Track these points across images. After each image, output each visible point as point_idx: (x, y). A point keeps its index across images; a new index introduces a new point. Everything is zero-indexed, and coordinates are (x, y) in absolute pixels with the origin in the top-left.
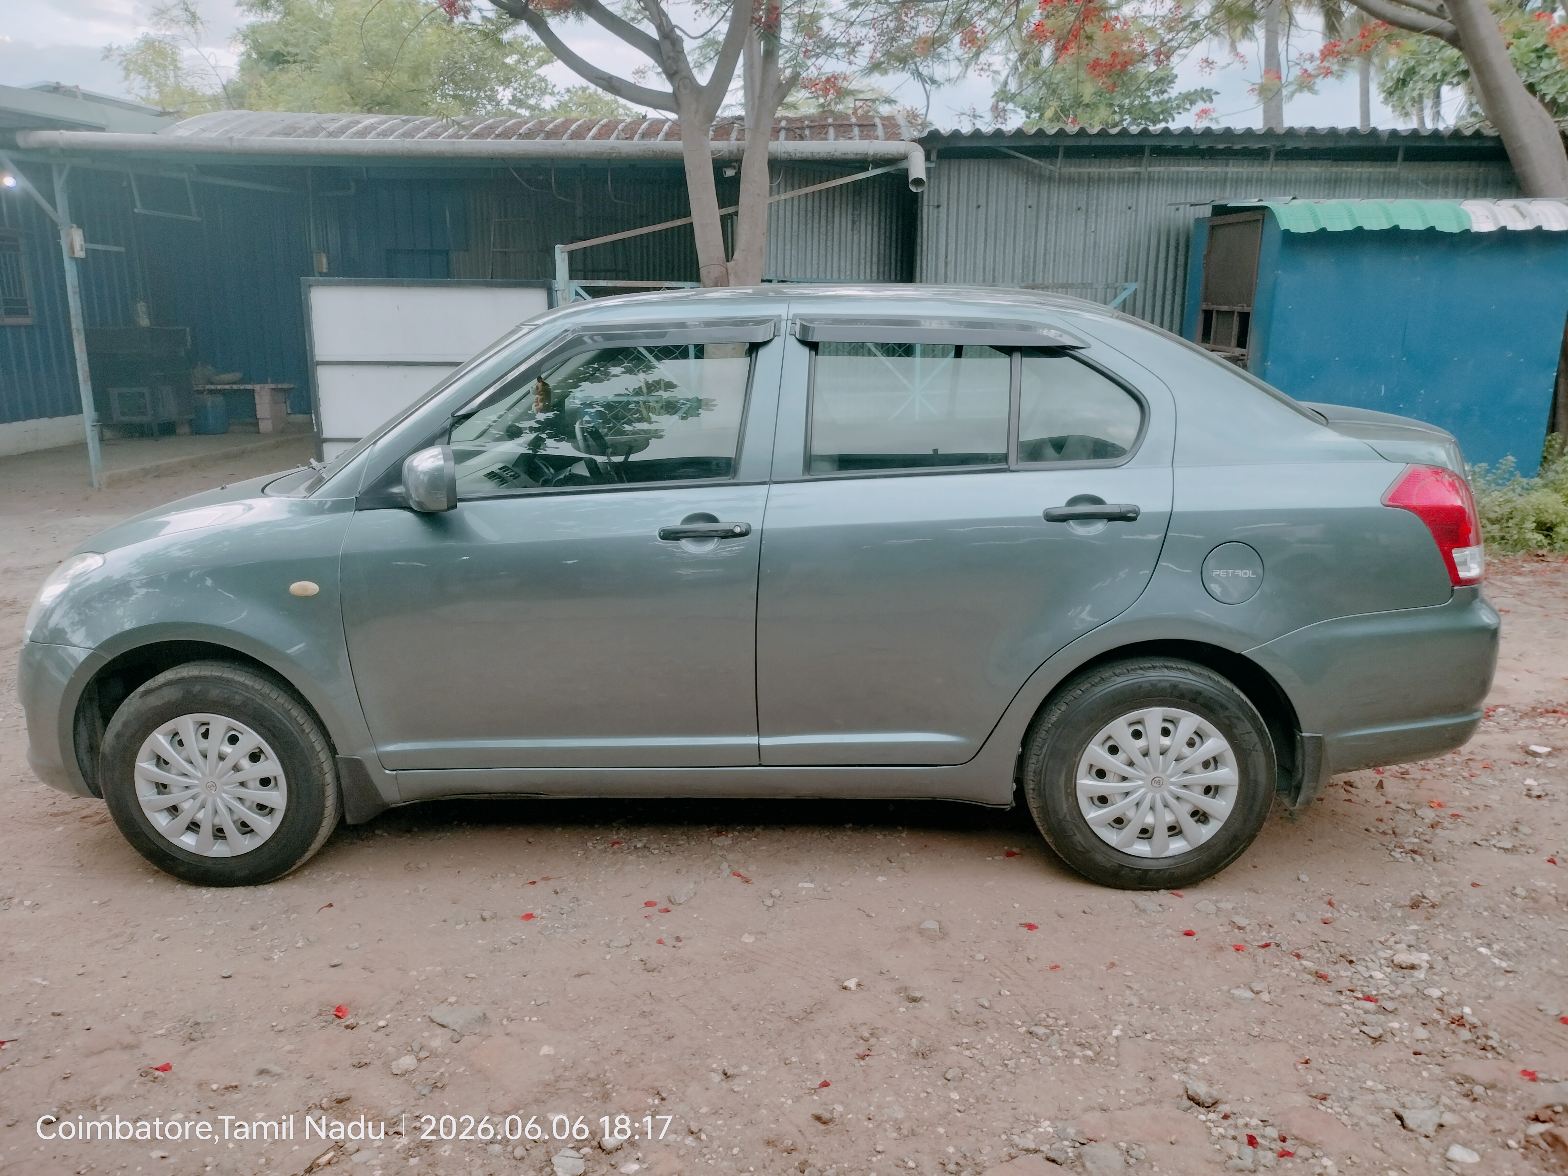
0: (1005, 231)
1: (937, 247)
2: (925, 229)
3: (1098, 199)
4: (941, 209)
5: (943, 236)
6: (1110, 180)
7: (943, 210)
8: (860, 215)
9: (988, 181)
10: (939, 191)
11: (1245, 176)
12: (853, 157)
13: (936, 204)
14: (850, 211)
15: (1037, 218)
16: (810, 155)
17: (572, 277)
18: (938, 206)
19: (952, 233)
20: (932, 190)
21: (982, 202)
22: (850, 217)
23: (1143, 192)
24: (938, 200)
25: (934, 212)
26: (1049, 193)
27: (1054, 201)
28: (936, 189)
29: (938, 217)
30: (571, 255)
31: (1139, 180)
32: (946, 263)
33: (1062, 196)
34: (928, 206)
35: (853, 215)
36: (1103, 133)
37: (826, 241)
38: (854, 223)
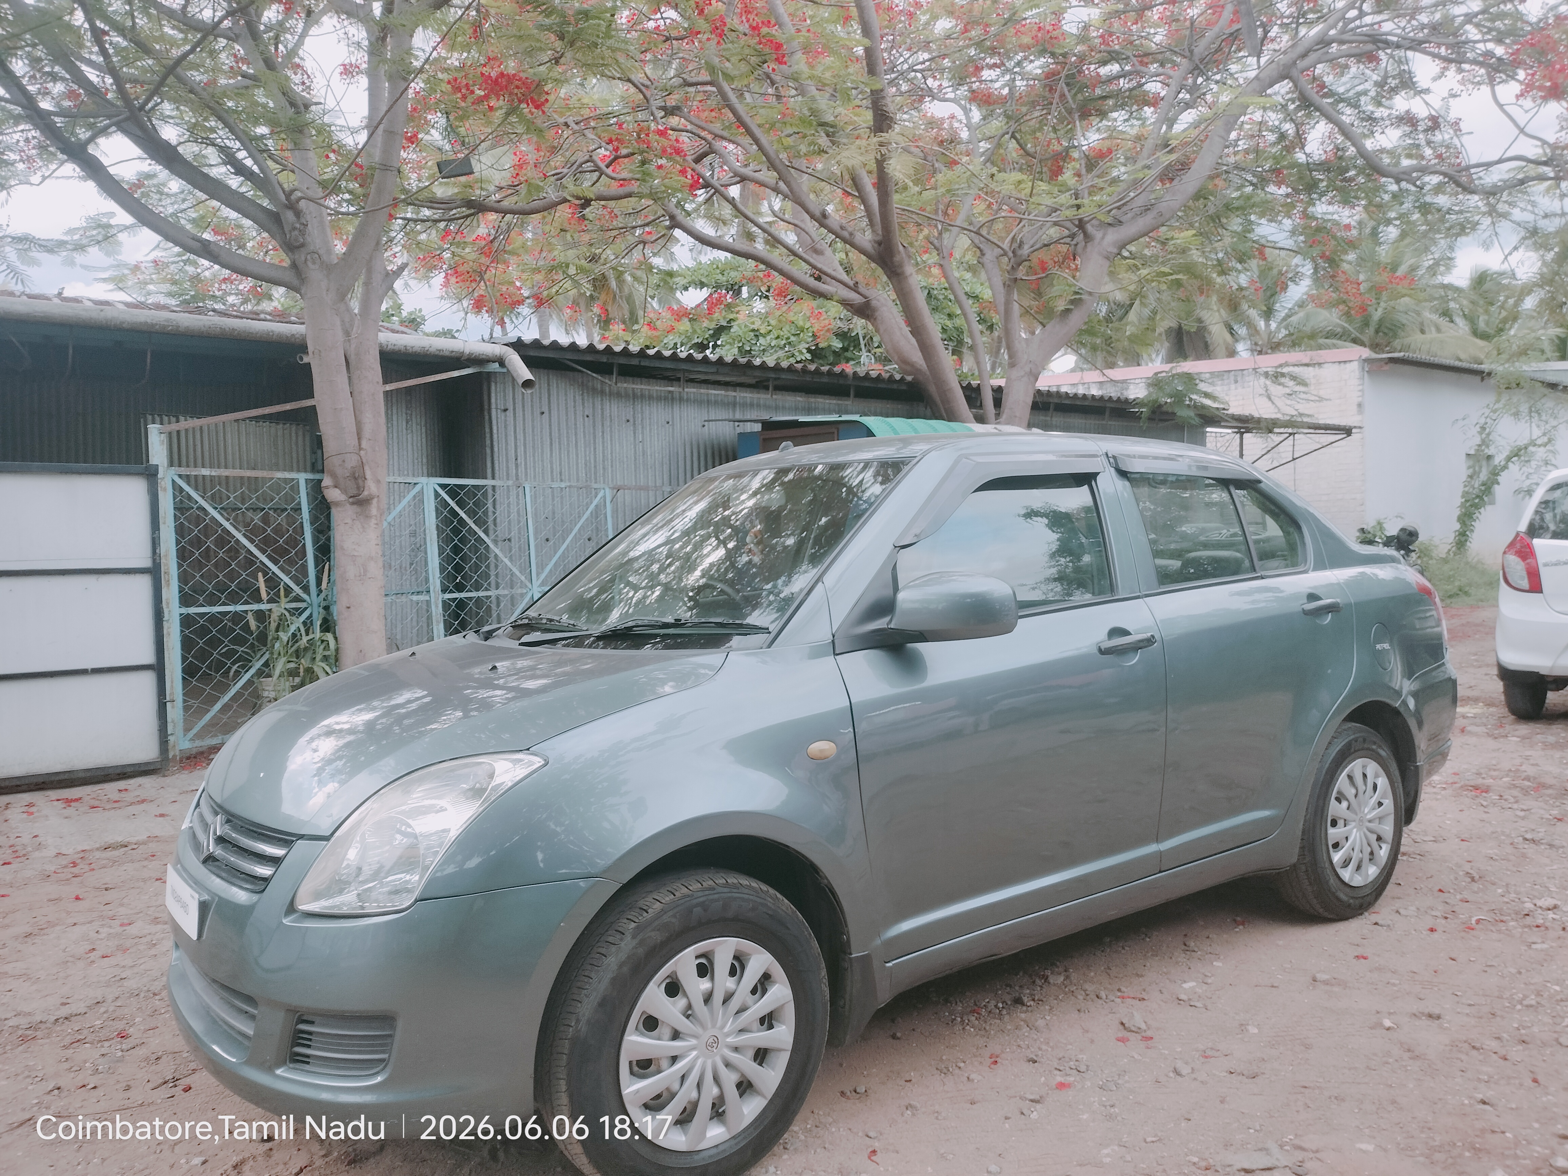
0: (568, 437)
1: (506, 449)
2: (495, 431)
3: (642, 413)
4: (508, 413)
5: (512, 439)
6: (650, 398)
7: (510, 414)
9: (549, 390)
10: (505, 396)
11: (748, 401)
13: (503, 408)
15: (594, 426)
17: (173, 463)
18: (505, 410)
19: (520, 436)
20: (498, 394)
21: (545, 409)
23: (676, 409)
24: (505, 404)
25: (502, 416)
26: (602, 404)
27: (607, 412)
28: (502, 393)
29: (506, 421)
31: (673, 399)
32: (517, 465)
33: (614, 409)
34: (496, 409)
36: (642, 353)
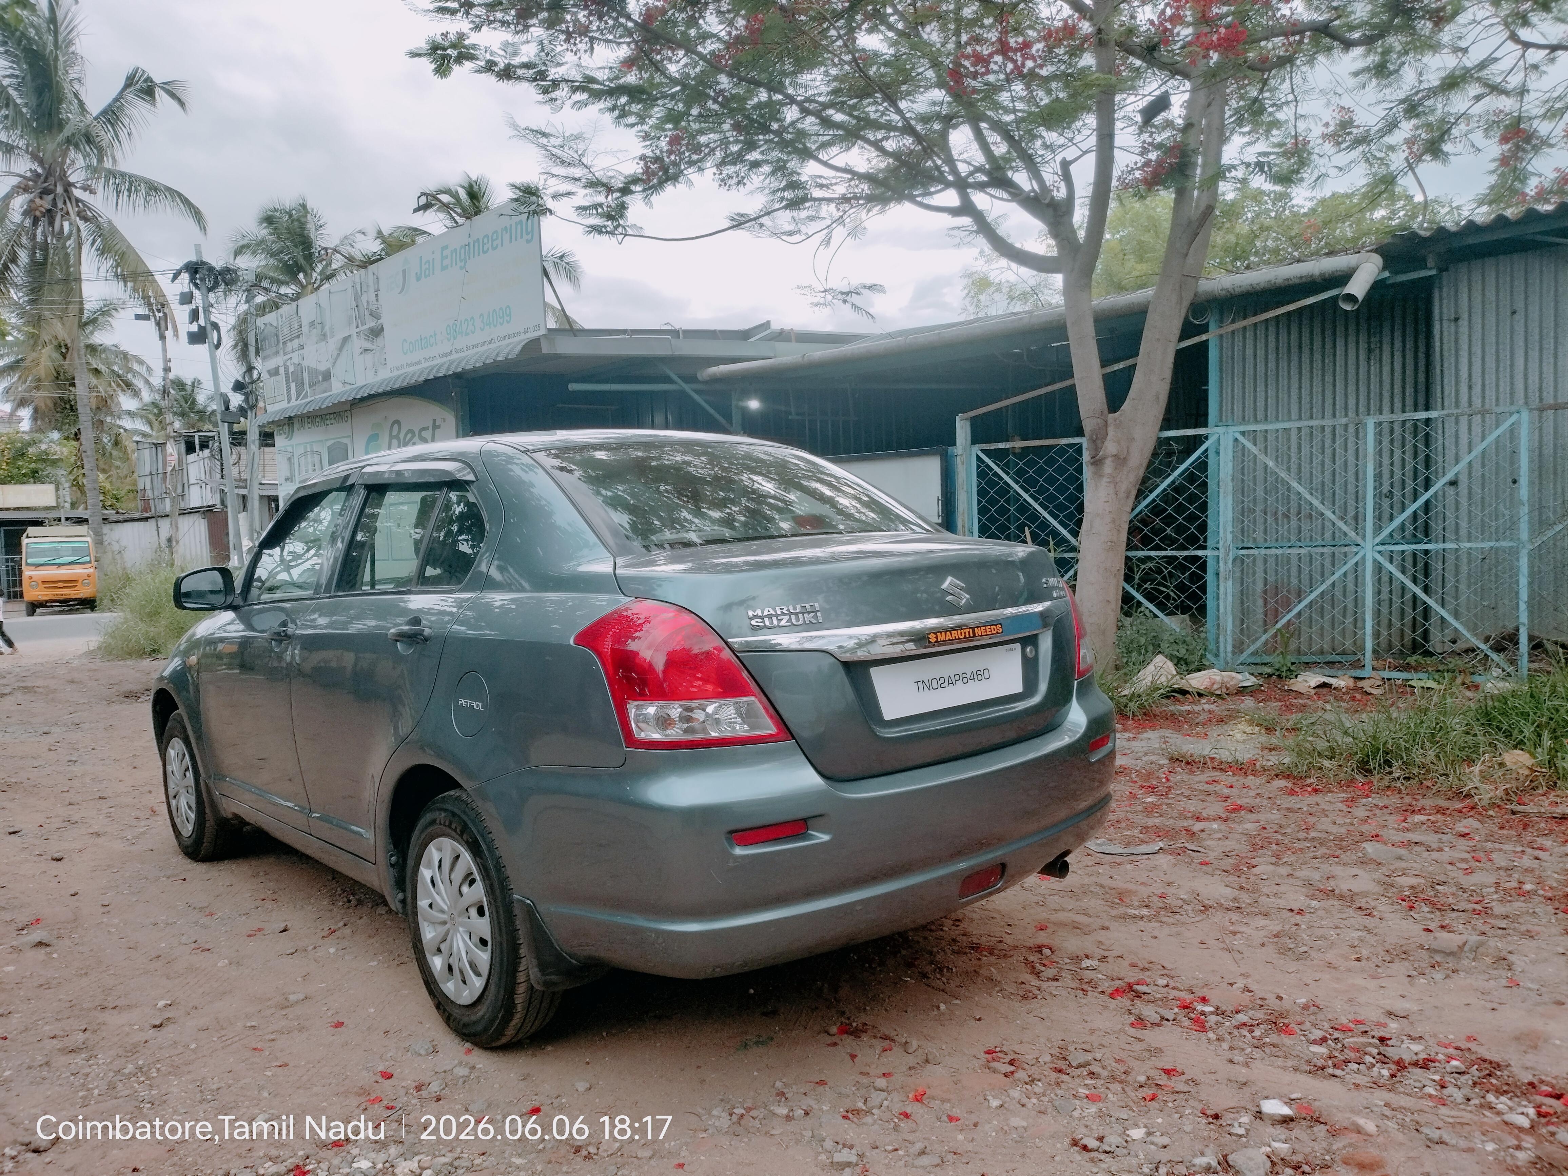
2: (1437, 349)
4: (1460, 322)
5: (1464, 354)
7: (1464, 323)
8: (1381, 342)
10: (1456, 301)
12: (1298, 281)
13: (1452, 317)
14: (1363, 338)
16: (1249, 288)
17: (975, 441)
18: (1456, 319)
19: (1477, 349)
20: (1445, 301)
21: (1520, 305)
22: (1363, 346)
24: (1456, 312)
25: (1450, 327)
28: (1452, 299)
29: (1457, 333)
30: (974, 421)
34: (1441, 320)
35: (1369, 343)
37: (1323, 375)
38: (1370, 351)
